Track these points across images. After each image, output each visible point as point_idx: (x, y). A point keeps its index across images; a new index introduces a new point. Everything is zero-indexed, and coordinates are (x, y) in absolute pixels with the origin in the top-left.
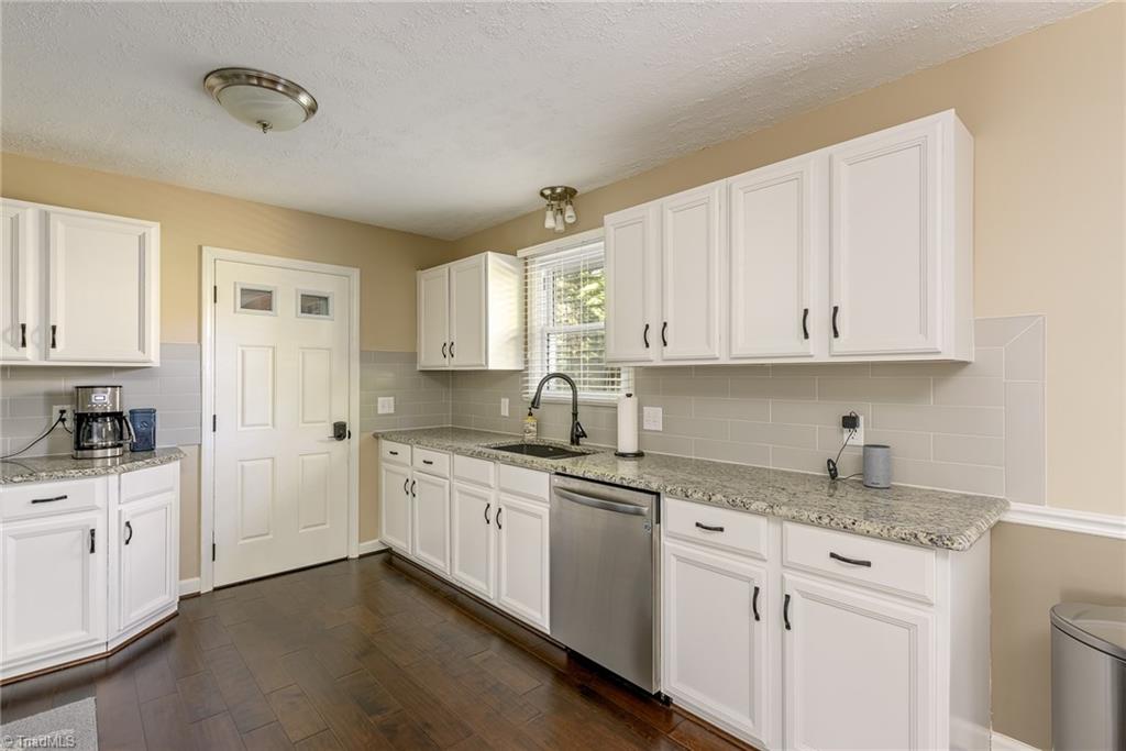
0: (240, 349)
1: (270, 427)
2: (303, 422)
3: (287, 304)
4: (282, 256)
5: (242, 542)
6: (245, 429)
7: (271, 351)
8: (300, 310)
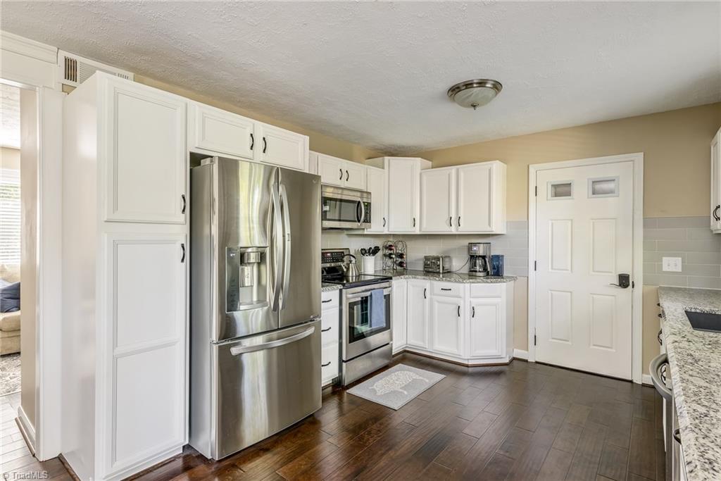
0: (550, 222)
1: (570, 272)
2: (594, 271)
3: (581, 190)
4: (581, 158)
5: (551, 340)
6: (553, 271)
7: (570, 222)
8: (591, 192)
